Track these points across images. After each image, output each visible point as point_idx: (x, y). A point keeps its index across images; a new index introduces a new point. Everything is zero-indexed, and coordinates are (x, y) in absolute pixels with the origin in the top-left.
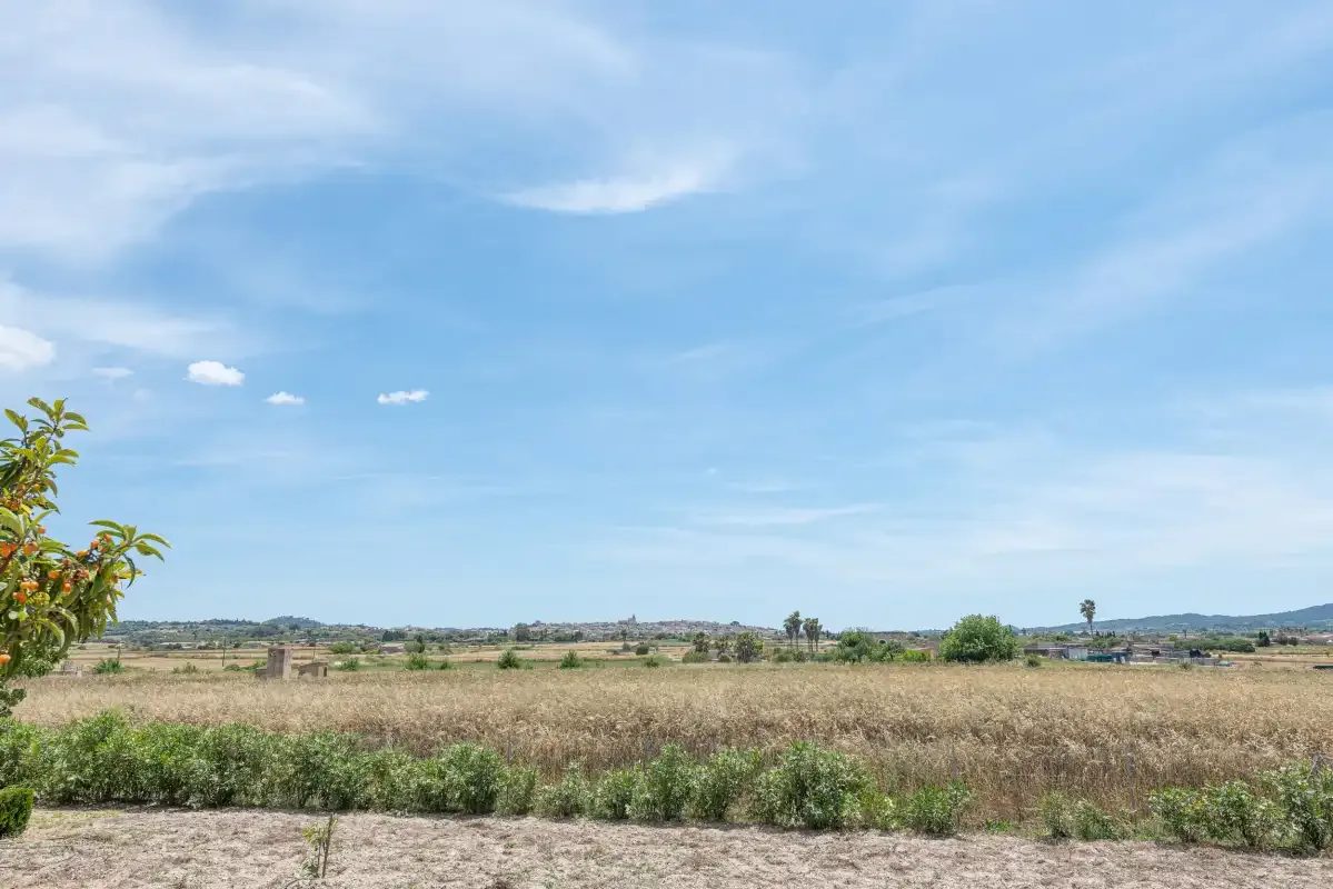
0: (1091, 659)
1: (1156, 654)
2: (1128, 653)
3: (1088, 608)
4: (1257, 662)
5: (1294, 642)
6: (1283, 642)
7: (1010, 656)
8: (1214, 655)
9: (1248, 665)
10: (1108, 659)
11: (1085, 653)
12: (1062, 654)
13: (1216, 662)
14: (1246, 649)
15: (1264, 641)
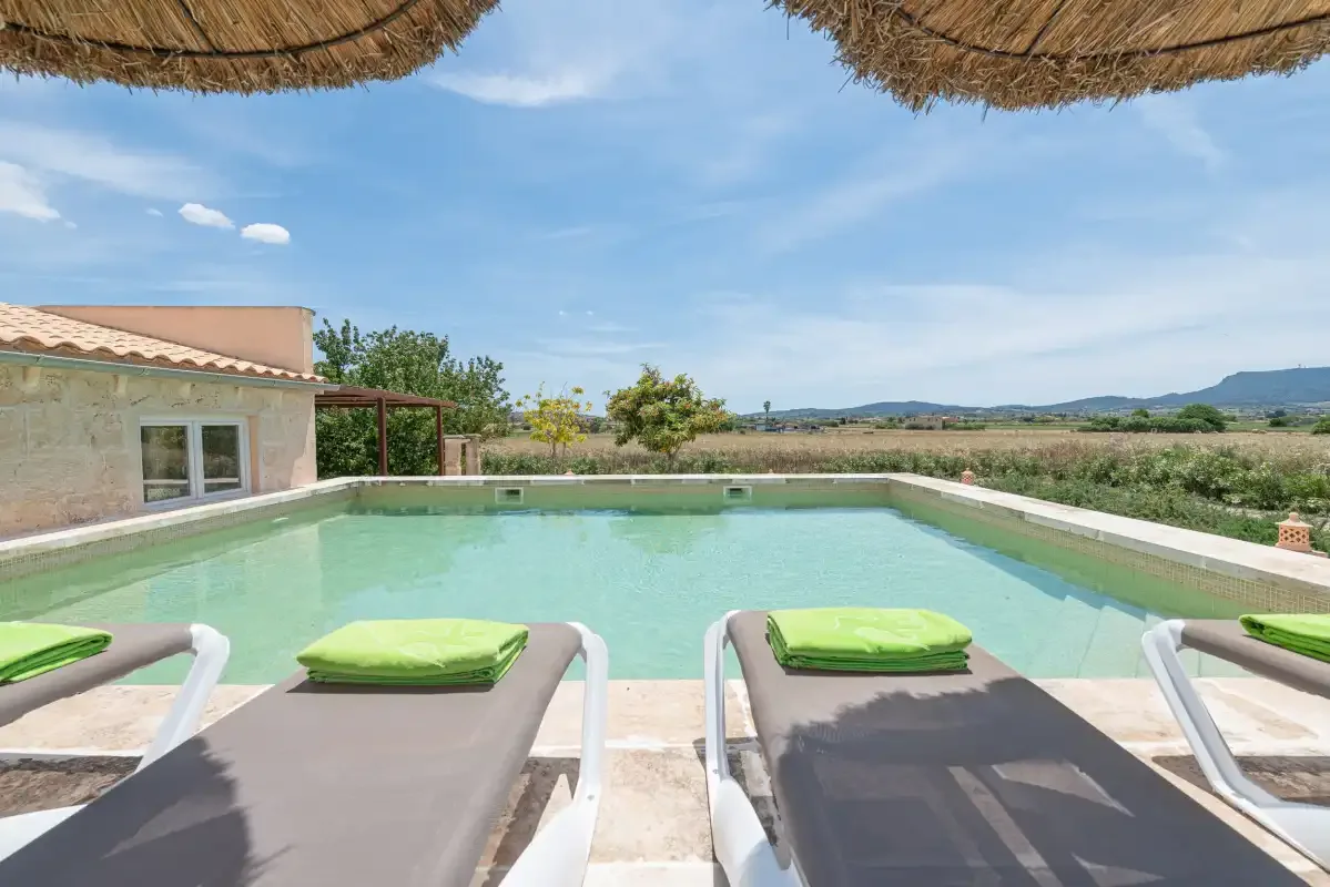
0: (767, 430)
1: (796, 428)
2: (784, 428)
3: (767, 405)
4: (840, 431)
5: (856, 422)
6: (851, 422)
7: (731, 430)
8: (822, 428)
9: (835, 433)
10: (775, 430)
11: (764, 427)
12: (753, 428)
13: (822, 431)
14: (835, 425)
15: (843, 422)
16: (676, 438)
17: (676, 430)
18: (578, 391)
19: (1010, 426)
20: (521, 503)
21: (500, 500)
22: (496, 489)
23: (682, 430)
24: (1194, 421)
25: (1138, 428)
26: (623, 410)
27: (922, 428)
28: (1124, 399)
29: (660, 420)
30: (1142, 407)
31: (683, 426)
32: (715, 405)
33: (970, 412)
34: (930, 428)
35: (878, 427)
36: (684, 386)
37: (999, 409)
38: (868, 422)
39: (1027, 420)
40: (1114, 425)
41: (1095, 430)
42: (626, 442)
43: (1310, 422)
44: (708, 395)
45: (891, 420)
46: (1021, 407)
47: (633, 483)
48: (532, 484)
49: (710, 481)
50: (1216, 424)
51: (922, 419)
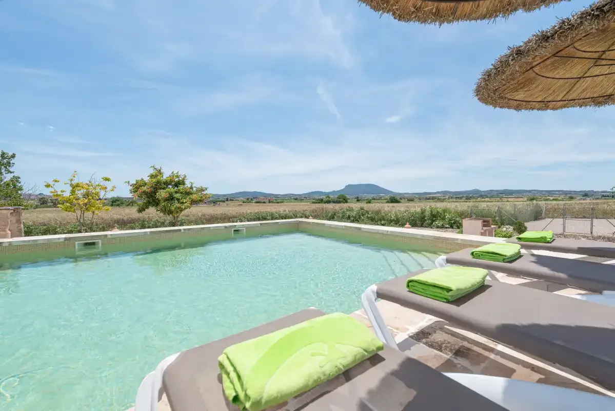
4: (227, 204)
5: (233, 200)
6: (231, 200)
8: (218, 203)
9: (225, 205)
14: (224, 202)
15: (227, 200)
16: (184, 207)
17: (183, 203)
18: (107, 179)
19: (290, 202)
20: (100, 249)
21: (79, 250)
22: (77, 243)
23: (186, 202)
24: (341, 200)
25: (328, 202)
26: (144, 192)
27: (261, 203)
28: (322, 192)
29: (171, 198)
30: (328, 195)
31: (186, 200)
32: (202, 190)
33: (276, 196)
34: (264, 203)
35: (244, 202)
36: (181, 179)
37: (286, 195)
38: (238, 200)
39: (296, 199)
40: (321, 201)
41: (316, 203)
42: (144, 210)
43: (364, 200)
44: (197, 184)
45: (248, 199)
46: (293, 194)
47: (182, 231)
48: (109, 237)
49: (226, 227)
50: (345, 200)
51: (261, 199)
